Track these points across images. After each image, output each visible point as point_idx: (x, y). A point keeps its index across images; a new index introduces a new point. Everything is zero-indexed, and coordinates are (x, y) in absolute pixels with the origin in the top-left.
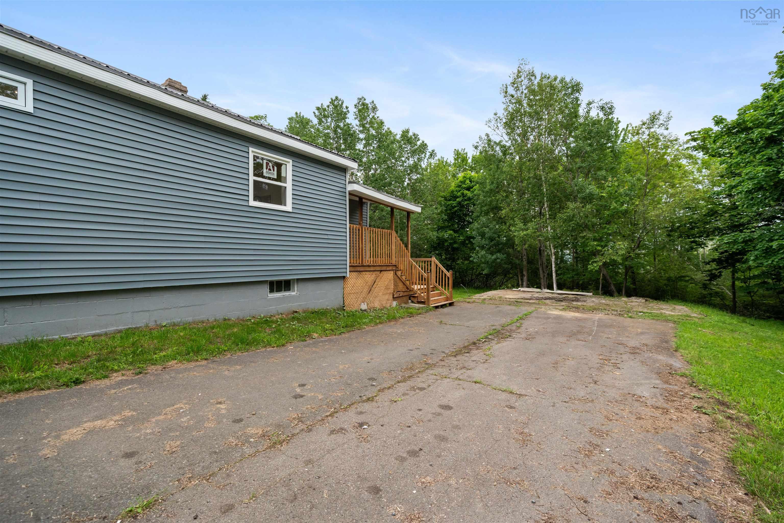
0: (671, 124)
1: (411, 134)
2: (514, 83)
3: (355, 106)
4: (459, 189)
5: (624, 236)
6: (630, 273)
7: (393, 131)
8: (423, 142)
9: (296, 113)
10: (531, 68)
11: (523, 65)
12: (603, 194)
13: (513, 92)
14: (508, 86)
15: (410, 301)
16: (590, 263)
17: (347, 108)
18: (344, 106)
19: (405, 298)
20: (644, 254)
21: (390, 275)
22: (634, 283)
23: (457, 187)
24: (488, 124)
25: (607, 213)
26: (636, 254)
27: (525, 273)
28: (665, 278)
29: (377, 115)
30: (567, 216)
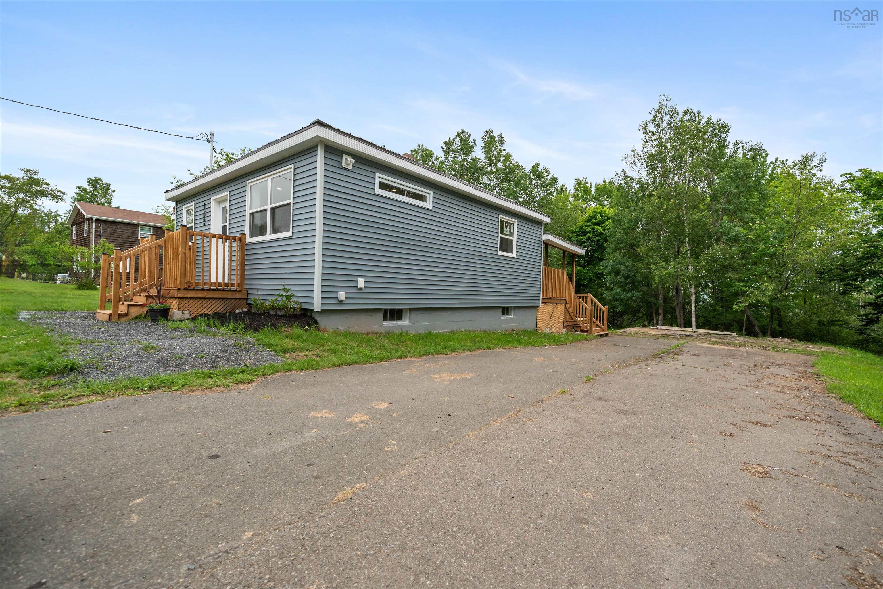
0: (825, 166)
1: (541, 168)
2: (654, 120)
3: (482, 138)
4: (589, 224)
5: (770, 277)
6: (776, 316)
7: (521, 165)
8: (553, 177)
9: (419, 145)
10: (673, 106)
11: (665, 101)
12: (750, 236)
13: (654, 130)
14: (648, 123)
15: (573, 330)
16: (735, 303)
17: (474, 141)
18: (471, 139)
19: (570, 328)
20: (793, 297)
21: (561, 307)
22: (780, 325)
23: (586, 222)
24: (625, 160)
25: (754, 254)
26: (784, 296)
27: (661, 312)
28: (816, 322)
29: (504, 148)
30: (711, 257)
